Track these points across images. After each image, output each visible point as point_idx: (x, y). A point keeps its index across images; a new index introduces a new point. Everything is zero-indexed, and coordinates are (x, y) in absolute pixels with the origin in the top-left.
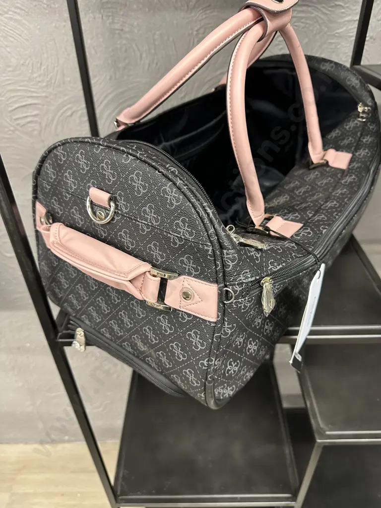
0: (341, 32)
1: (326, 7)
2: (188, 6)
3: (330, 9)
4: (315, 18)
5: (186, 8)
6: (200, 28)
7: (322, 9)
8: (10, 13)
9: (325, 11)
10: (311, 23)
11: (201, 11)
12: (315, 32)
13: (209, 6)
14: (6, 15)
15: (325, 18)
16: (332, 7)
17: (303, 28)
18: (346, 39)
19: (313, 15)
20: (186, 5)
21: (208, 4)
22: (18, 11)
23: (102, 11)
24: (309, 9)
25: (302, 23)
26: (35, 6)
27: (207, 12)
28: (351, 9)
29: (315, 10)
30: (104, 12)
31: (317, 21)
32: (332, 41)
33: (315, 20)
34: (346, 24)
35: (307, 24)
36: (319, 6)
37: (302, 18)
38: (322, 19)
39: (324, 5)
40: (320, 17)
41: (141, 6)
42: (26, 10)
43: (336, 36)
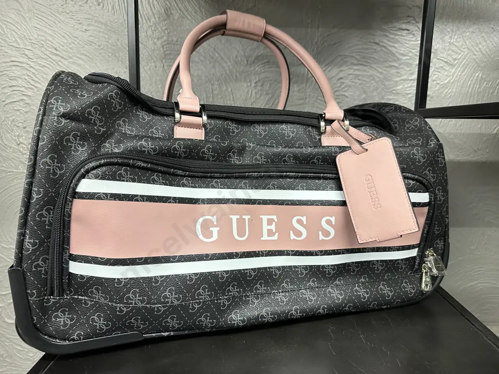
0: (399, 89)
1: (381, 67)
2: (247, 61)
3: (384, 69)
4: (371, 76)
5: (246, 62)
6: (259, 81)
7: (377, 68)
8: (75, 58)
9: (380, 70)
10: (368, 80)
11: (260, 66)
12: (372, 89)
13: (268, 62)
14: (71, 60)
15: (381, 76)
16: (386, 67)
17: (360, 84)
18: (404, 96)
19: (369, 74)
20: (245, 60)
21: (267, 61)
22: (83, 57)
23: (164, 61)
24: (365, 68)
25: (359, 79)
26: (100, 54)
27: (266, 67)
28: (405, 70)
29: (370, 69)
30: (165, 61)
31: (374, 79)
32: (391, 97)
33: (372, 78)
34: (402, 83)
35: (364, 81)
36: (374, 66)
37: (359, 76)
38: (379, 78)
39: (378, 65)
40: (376, 76)
41: (202, 58)
42: (91, 57)
43: (393, 93)
